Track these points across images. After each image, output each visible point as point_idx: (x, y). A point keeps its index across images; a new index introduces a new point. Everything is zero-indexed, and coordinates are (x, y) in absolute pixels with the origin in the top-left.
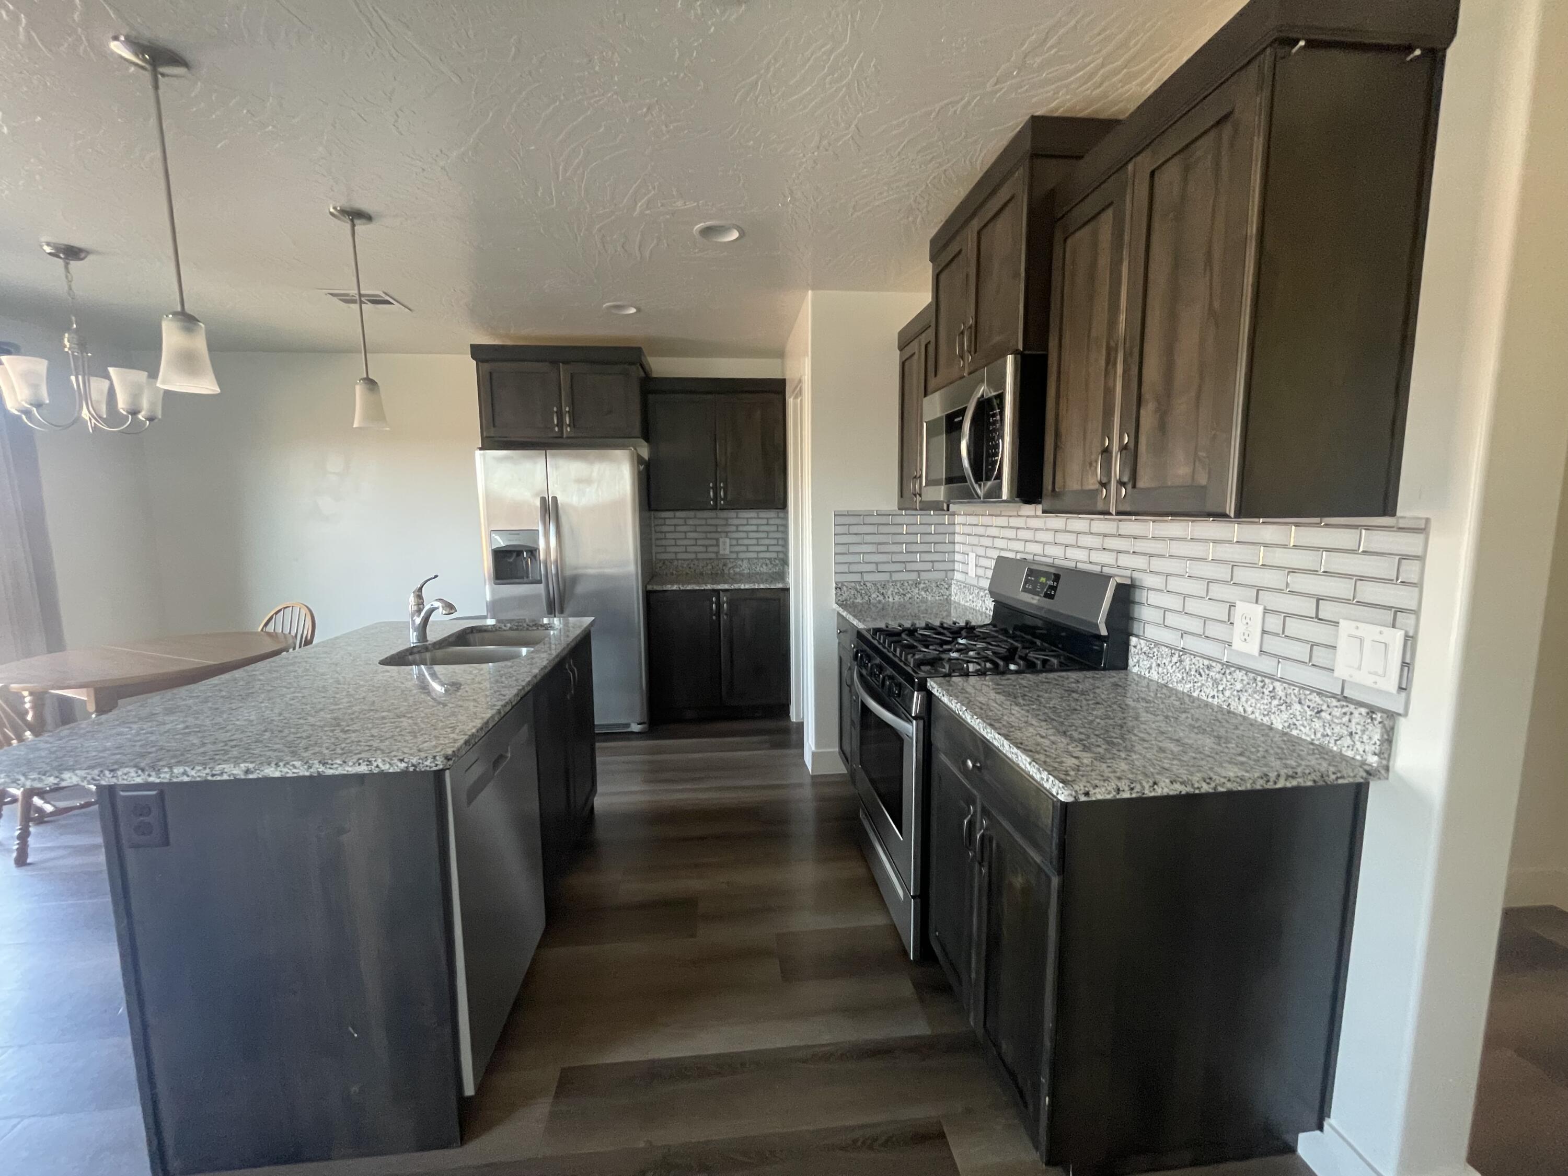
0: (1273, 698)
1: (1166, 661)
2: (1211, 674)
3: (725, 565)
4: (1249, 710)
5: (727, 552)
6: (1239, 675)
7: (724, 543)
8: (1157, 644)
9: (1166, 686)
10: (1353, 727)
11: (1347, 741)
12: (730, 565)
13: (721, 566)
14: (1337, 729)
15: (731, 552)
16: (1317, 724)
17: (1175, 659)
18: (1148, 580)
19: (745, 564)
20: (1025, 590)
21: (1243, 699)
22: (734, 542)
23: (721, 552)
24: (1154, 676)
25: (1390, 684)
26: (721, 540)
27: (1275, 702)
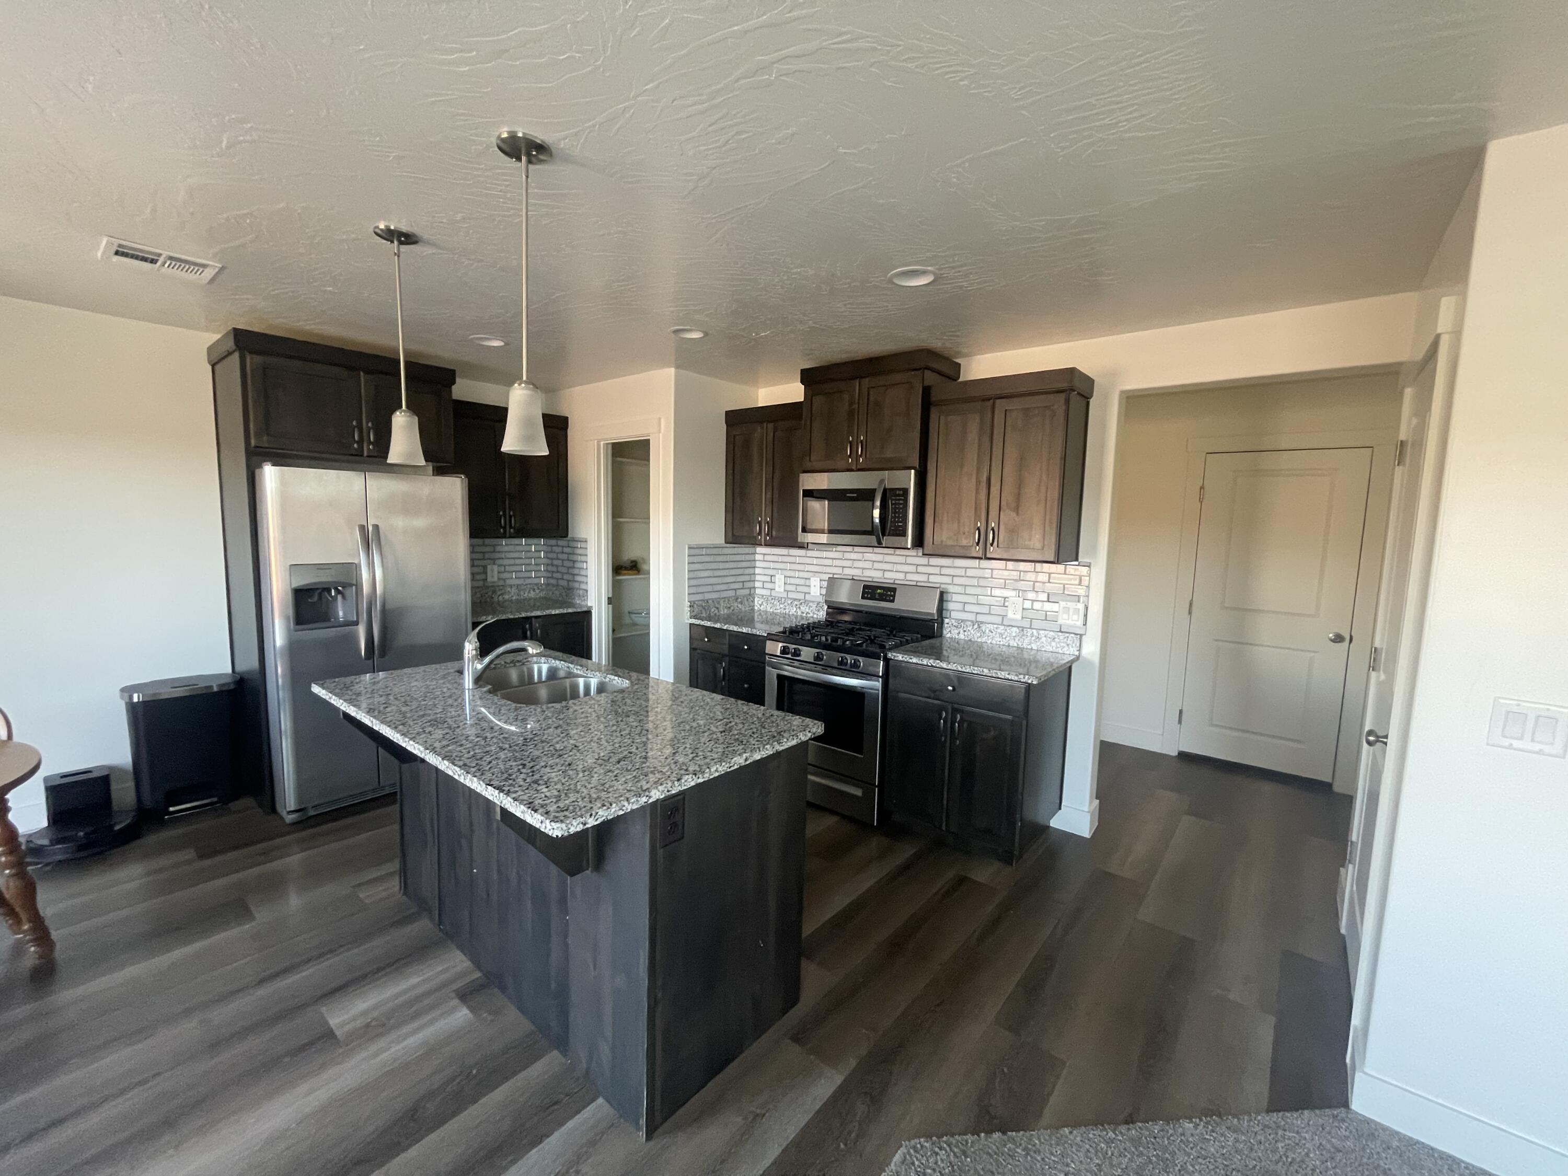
0: (1032, 637)
1: (970, 629)
2: (998, 631)
3: (494, 592)
4: (1020, 644)
5: (496, 579)
6: (1015, 629)
7: (492, 571)
8: (962, 621)
9: (970, 640)
10: (1069, 642)
11: (1066, 648)
12: (499, 593)
13: (490, 594)
14: (1062, 644)
15: (499, 579)
16: (1053, 644)
17: (976, 626)
18: (951, 589)
19: (514, 590)
20: (863, 598)
21: (1017, 640)
22: (502, 569)
23: (489, 579)
24: (962, 636)
25: (1080, 623)
26: (489, 567)
27: (1033, 638)
